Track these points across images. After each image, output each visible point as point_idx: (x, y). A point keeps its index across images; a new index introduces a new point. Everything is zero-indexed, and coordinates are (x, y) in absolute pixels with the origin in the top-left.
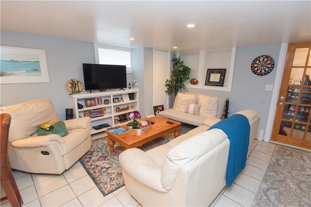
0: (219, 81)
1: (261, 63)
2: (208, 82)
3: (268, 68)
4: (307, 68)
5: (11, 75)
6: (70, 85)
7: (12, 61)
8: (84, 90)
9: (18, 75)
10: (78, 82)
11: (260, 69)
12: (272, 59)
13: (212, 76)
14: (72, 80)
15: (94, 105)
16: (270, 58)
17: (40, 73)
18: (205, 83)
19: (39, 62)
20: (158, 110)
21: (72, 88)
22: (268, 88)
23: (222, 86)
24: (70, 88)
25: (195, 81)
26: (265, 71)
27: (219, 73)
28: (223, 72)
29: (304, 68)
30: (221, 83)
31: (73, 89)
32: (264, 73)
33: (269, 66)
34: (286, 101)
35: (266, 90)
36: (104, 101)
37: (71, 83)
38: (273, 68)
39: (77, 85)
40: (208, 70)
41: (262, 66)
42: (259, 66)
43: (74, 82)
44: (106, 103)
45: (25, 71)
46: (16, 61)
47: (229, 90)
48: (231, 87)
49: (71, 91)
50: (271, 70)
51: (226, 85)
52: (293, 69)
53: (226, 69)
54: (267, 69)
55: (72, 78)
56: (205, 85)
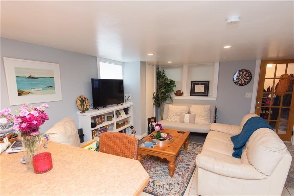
0: (203, 92)
1: (241, 76)
2: (193, 93)
3: (247, 79)
4: (276, 79)
5: (28, 93)
6: (79, 103)
7: (30, 77)
8: (92, 107)
9: (35, 93)
10: (85, 99)
11: (241, 80)
12: (250, 72)
13: (197, 87)
14: (80, 97)
15: (100, 122)
16: (249, 72)
17: (54, 90)
18: (190, 94)
19: (54, 78)
20: (151, 121)
21: (81, 105)
22: (248, 95)
23: (207, 96)
24: (80, 106)
25: (181, 93)
26: (245, 82)
27: (203, 85)
28: (206, 84)
29: (273, 79)
30: (206, 94)
31: (82, 107)
32: (244, 84)
33: (248, 78)
34: (263, 105)
35: (246, 97)
36: (107, 118)
37: (80, 100)
38: (251, 79)
39: (85, 102)
40: (192, 82)
41: (242, 78)
42: (239, 78)
43: (82, 99)
44: (108, 119)
45: (41, 89)
46: (33, 77)
47: (215, 99)
48: (216, 96)
49: (81, 109)
50: (250, 81)
51: (210, 95)
52: (265, 80)
53: (209, 81)
54: (246, 81)
55: (81, 95)
56: (190, 96)
